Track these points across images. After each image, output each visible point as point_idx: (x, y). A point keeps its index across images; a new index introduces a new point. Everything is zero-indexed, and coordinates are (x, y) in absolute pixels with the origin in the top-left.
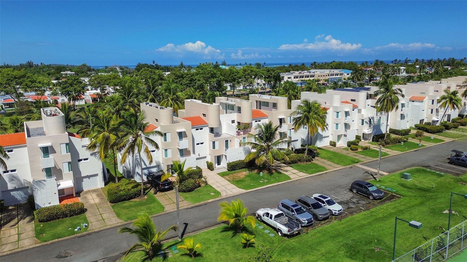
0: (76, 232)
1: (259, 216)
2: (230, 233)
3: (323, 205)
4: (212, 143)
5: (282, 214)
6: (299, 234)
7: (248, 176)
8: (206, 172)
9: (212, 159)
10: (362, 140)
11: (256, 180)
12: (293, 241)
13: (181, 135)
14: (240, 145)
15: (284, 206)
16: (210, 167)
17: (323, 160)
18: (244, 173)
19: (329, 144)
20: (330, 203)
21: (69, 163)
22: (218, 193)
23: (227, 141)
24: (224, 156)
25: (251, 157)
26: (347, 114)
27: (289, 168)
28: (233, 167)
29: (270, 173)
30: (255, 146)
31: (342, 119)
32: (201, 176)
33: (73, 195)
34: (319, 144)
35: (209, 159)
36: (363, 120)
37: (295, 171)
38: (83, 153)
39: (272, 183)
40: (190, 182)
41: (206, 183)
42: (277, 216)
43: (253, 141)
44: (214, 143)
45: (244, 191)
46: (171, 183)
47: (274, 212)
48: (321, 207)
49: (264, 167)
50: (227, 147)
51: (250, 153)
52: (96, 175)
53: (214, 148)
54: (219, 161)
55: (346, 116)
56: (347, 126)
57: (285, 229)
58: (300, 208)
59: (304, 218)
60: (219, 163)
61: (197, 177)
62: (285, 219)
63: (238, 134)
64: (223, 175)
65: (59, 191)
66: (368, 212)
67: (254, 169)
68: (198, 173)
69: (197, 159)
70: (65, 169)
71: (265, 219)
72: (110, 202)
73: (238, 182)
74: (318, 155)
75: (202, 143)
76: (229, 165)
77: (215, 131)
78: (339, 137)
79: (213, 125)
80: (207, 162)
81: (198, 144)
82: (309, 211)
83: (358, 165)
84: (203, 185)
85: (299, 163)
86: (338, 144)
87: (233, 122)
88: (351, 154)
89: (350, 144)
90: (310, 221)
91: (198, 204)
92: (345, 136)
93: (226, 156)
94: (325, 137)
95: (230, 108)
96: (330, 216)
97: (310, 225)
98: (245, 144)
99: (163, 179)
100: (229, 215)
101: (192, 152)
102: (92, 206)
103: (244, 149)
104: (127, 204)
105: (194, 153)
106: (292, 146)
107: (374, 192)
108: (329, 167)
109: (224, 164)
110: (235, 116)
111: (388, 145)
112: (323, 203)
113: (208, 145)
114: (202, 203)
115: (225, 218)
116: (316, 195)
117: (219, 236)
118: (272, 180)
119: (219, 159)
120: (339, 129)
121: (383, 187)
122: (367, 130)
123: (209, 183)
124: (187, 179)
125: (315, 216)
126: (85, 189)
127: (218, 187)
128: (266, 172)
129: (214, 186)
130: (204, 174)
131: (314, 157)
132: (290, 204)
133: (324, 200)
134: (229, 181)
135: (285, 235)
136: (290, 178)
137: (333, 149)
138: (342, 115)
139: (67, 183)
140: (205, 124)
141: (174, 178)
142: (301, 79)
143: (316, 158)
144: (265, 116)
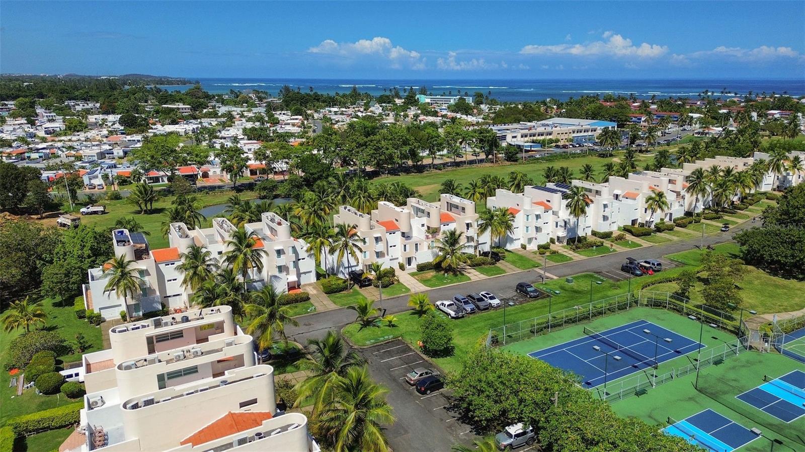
0: (309, 312)
1: (438, 306)
2: (416, 316)
3: (486, 299)
4: (403, 246)
5: (453, 304)
6: (463, 317)
7: (435, 276)
8: (398, 272)
9: (403, 261)
10: (557, 243)
11: (441, 280)
12: (457, 321)
13: (378, 239)
14: (429, 248)
15: (456, 299)
16: (402, 267)
17: (507, 264)
18: (432, 274)
19: (520, 247)
20: (492, 298)
21: (294, 262)
22: (408, 290)
23: (417, 244)
24: (414, 258)
25: (438, 260)
26: (538, 217)
27: (473, 271)
28: (422, 268)
29: (455, 275)
30: (441, 249)
31: (533, 222)
32: (394, 275)
33: (295, 287)
34: (509, 247)
35: (401, 260)
36: (557, 223)
37: (478, 273)
38: (302, 254)
39: (454, 283)
40: (386, 280)
41: (398, 281)
42: (449, 305)
43: (441, 245)
44: (405, 246)
45: (430, 288)
46: (370, 280)
47: (447, 303)
48: (484, 300)
49: (449, 269)
50: (417, 250)
51: (438, 256)
52: (311, 272)
53: (405, 250)
54: (409, 263)
55: (537, 219)
56: (538, 229)
57: (453, 314)
58: (467, 301)
59: (468, 308)
60: (409, 264)
61: (391, 276)
62: (455, 307)
63: (427, 237)
64: (413, 275)
65: (288, 283)
66: (520, 306)
67: (440, 271)
68: (391, 272)
69: (391, 260)
70: (291, 266)
71: (441, 307)
72: (326, 293)
73: (425, 282)
74: (503, 258)
75: (395, 246)
76: (418, 266)
77: (406, 235)
78: (530, 240)
79: (405, 229)
80: (399, 263)
81: (391, 247)
82: (474, 303)
83: (537, 269)
84: (395, 283)
85: (483, 266)
86: (529, 247)
87: (423, 225)
88: (538, 259)
89: (540, 247)
90: (472, 310)
91: (392, 297)
92: (536, 239)
93: (415, 258)
94: (516, 240)
95: (419, 211)
96: (489, 307)
97: (473, 312)
98: (433, 248)
99: (363, 277)
100: (416, 303)
101: (386, 254)
102: (313, 295)
103: (433, 252)
104: (338, 295)
105: (388, 254)
106: (480, 248)
107: (531, 292)
108: (509, 270)
109: (414, 265)
110: (424, 220)
111: (579, 250)
112: (486, 297)
113: (400, 247)
114: (396, 296)
115: (412, 305)
116: (483, 293)
117: (408, 317)
118: (455, 280)
119: (409, 261)
120: (529, 232)
121: (544, 289)
122: (562, 233)
123: (401, 281)
124: (383, 277)
125: (478, 307)
126: (302, 283)
127: (408, 285)
128: (452, 273)
129: (405, 284)
130: (396, 274)
131: (498, 261)
132: (460, 297)
133: (488, 296)
134: (418, 280)
135: (453, 318)
136: (470, 280)
137: (523, 252)
138: (532, 218)
139: (293, 278)
140: (398, 229)
141: (372, 275)
142: (532, 138)
143: (501, 261)
144: (452, 220)
